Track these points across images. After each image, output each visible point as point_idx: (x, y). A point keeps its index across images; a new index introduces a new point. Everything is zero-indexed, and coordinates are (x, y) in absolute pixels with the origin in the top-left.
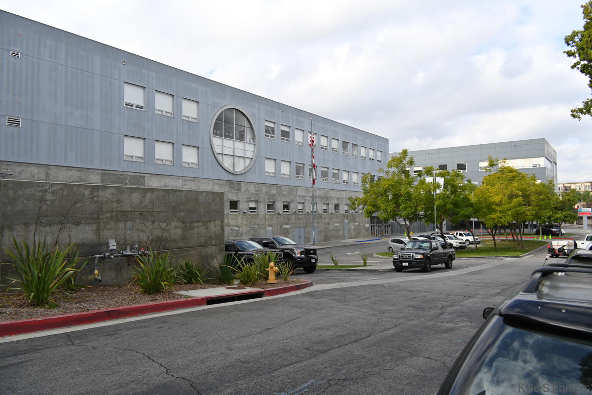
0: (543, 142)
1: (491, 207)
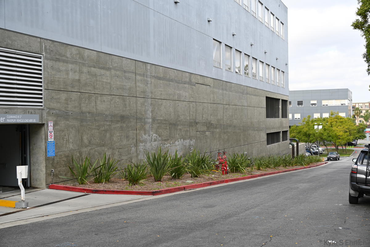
1: (338, 137)
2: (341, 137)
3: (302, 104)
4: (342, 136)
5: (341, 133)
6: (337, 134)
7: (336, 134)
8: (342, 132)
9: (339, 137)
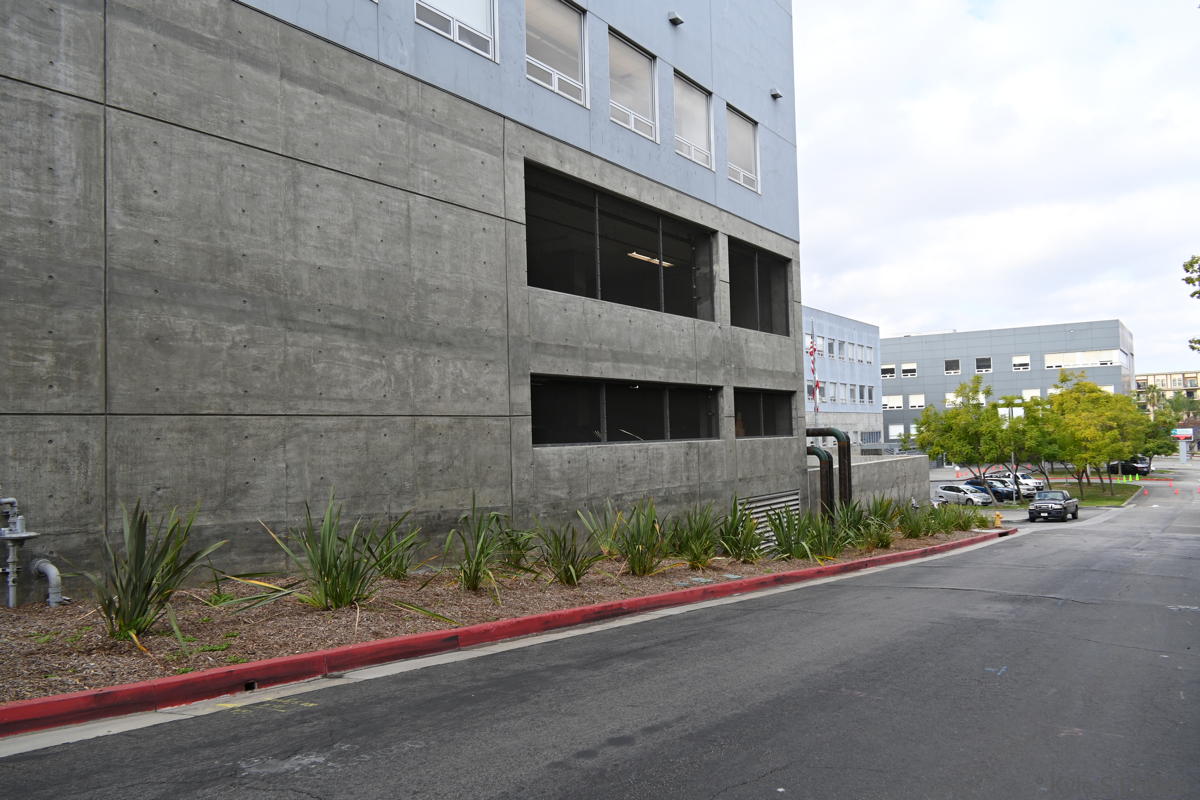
0: (1115, 325)
1: (1079, 444)
2: (1089, 445)
3: (989, 367)
4: (1094, 440)
5: (1089, 433)
6: (1079, 435)
7: (1073, 434)
8: (1092, 428)
9: (1084, 443)
